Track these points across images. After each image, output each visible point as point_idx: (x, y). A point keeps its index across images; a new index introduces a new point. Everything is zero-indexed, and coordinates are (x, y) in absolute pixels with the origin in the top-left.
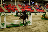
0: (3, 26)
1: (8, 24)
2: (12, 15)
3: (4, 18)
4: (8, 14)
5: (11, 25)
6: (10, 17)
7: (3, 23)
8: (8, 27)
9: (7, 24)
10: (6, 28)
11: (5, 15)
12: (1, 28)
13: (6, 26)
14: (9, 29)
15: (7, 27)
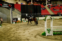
0: (49, 33)
1: (56, 30)
2: (60, 18)
3: (50, 22)
4: (55, 17)
5: (60, 32)
6: (58, 21)
7: (49, 29)
8: (56, 35)
9: (54, 31)
10: (52, 35)
11: (51, 19)
12: (46, 35)
13: (53, 33)
14: (56, 37)
15: (54, 35)
